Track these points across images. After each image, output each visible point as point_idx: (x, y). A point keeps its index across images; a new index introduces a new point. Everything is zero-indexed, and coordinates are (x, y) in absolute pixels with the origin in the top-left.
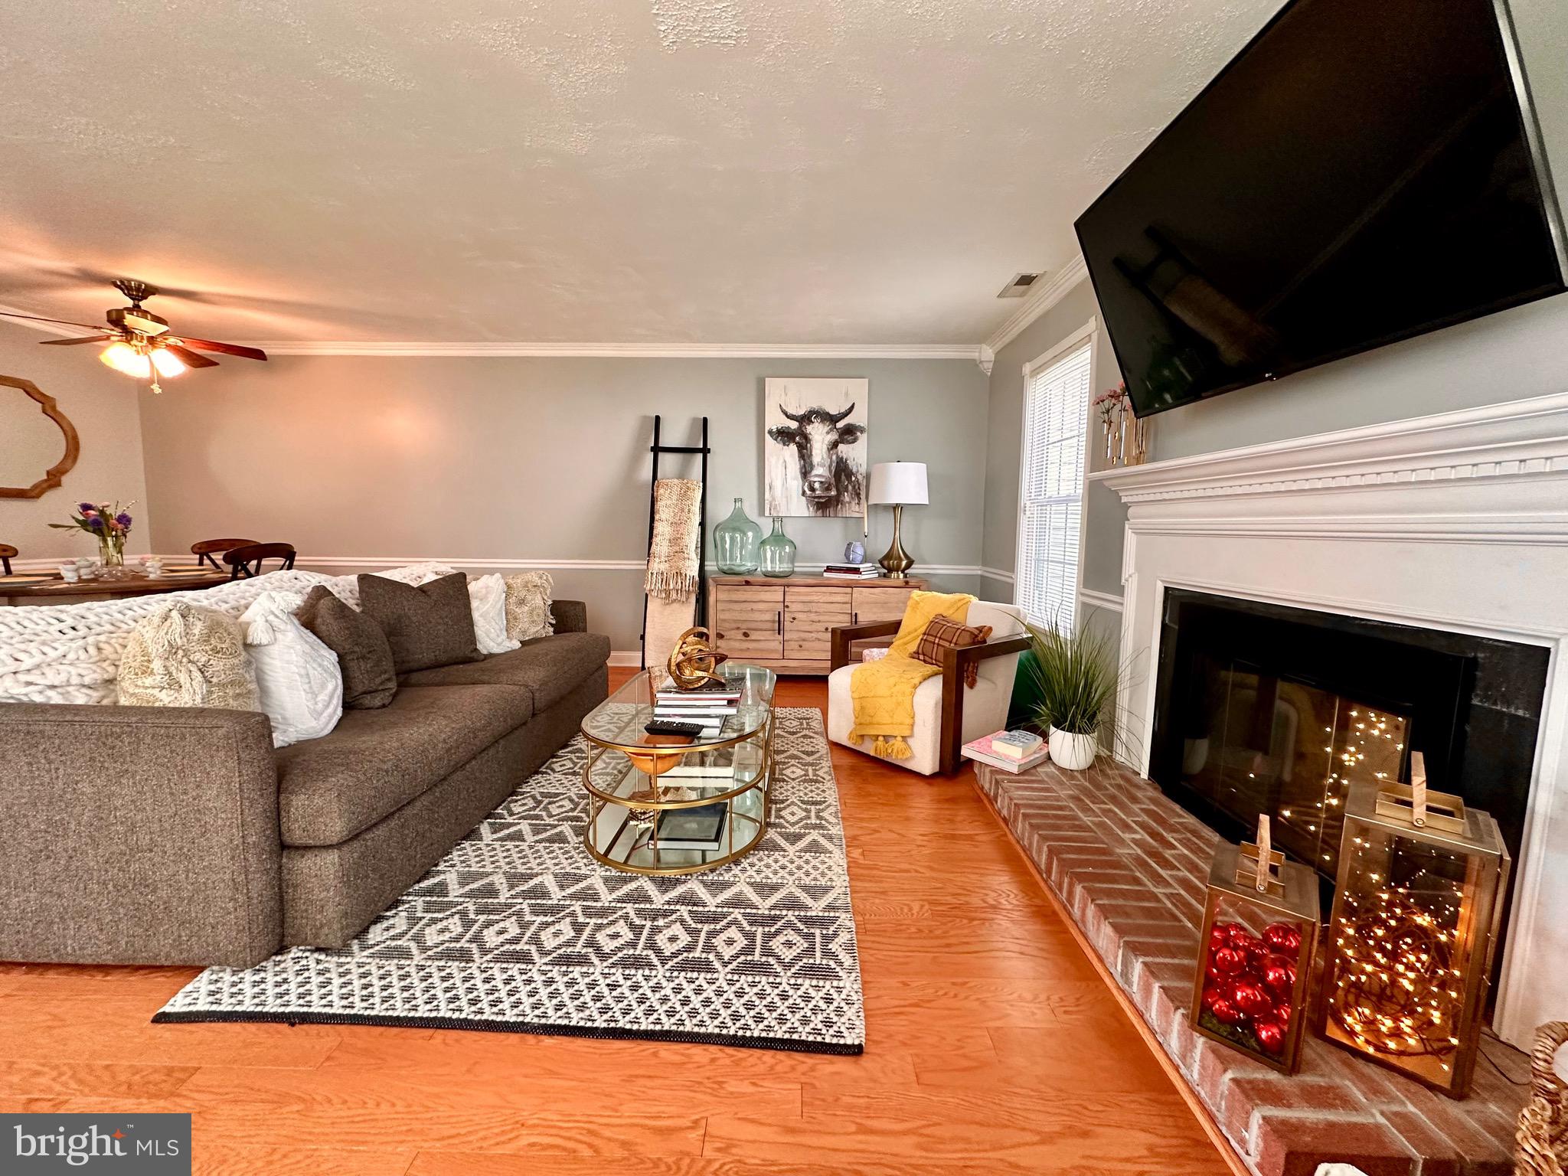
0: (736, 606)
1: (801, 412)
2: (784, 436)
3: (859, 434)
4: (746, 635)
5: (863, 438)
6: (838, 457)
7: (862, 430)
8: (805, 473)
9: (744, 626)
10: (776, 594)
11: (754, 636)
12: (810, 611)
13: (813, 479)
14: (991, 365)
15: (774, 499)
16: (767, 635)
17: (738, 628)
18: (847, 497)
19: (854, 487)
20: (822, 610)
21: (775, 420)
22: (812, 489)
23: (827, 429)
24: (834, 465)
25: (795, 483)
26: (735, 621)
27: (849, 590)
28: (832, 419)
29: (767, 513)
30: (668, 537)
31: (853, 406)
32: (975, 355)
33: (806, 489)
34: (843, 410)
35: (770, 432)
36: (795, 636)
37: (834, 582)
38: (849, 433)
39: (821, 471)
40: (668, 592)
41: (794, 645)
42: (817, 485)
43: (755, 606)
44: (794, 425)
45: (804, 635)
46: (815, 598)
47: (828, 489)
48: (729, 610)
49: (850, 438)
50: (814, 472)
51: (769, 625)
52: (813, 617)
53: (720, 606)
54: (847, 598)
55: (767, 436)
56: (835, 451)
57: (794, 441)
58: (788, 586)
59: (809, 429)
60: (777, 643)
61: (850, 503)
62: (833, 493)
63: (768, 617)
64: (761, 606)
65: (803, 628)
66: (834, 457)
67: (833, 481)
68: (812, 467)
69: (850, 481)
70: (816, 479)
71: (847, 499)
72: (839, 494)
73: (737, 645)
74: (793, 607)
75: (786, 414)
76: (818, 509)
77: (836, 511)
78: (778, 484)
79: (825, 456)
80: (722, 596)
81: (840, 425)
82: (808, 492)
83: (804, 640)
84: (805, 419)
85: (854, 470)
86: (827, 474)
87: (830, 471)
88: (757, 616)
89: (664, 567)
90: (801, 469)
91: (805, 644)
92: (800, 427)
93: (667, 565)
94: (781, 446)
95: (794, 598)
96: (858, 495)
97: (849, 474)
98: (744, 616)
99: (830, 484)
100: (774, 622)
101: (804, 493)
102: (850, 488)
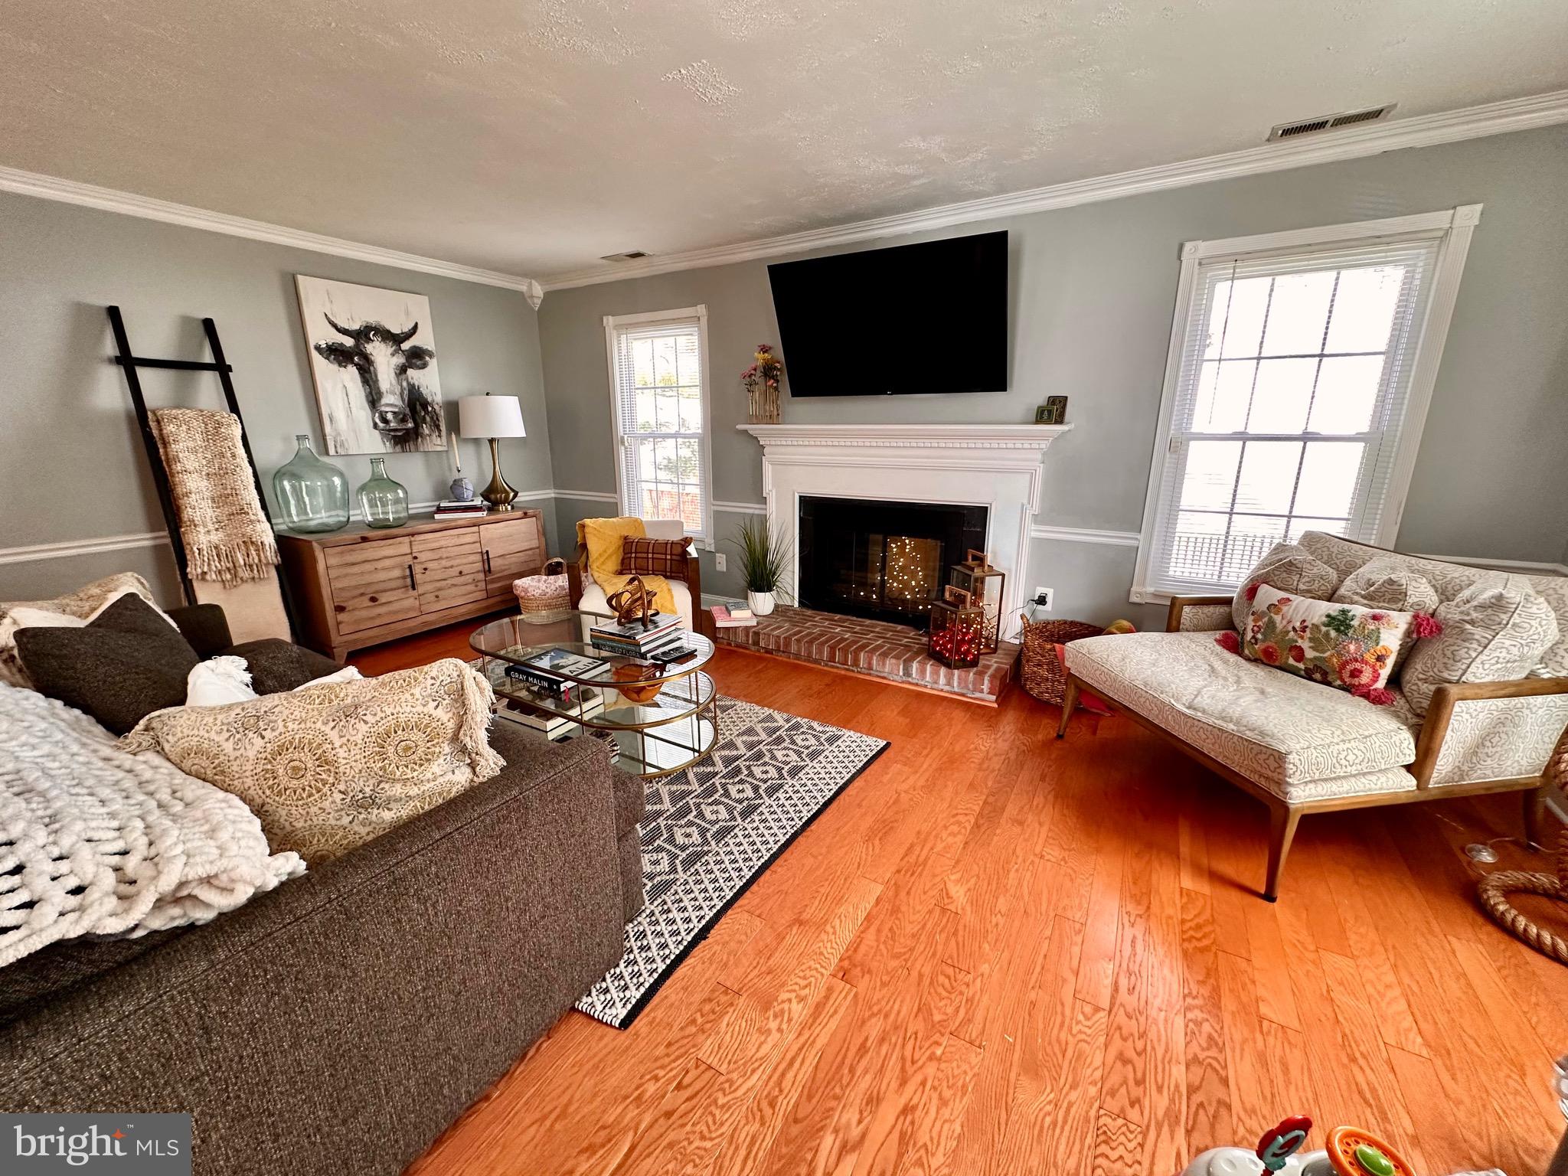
0: (356, 569)
1: (355, 326)
2: (338, 354)
3: (427, 358)
4: (373, 599)
5: (433, 363)
6: (409, 384)
7: (431, 355)
8: (374, 399)
9: (370, 590)
10: (402, 546)
11: (383, 598)
12: (441, 558)
13: (383, 409)
14: (539, 301)
15: (339, 434)
16: (399, 594)
17: (362, 594)
18: (426, 430)
19: (432, 418)
20: (452, 555)
21: (320, 334)
22: (385, 421)
23: (391, 350)
24: (406, 392)
25: (363, 413)
26: (356, 587)
27: (475, 529)
28: (395, 339)
29: (332, 451)
30: (207, 494)
31: (415, 328)
32: (524, 288)
33: (377, 421)
34: (406, 330)
35: (318, 348)
36: (429, 587)
37: (460, 523)
38: (417, 357)
39: (392, 400)
40: (234, 570)
41: (431, 597)
42: (390, 416)
43: (380, 565)
44: (349, 342)
45: (438, 585)
46: (443, 543)
47: (403, 420)
48: (346, 575)
49: (419, 363)
50: (384, 401)
51: (399, 583)
52: (444, 563)
53: (333, 573)
54: (475, 538)
55: (315, 354)
56: (404, 376)
57: (352, 362)
58: (413, 535)
59: (369, 348)
60: (411, 600)
61: (430, 435)
62: (410, 425)
63: (397, 573)
64: (387, 563)
65: (437, 578)
66: (405, 384)
67: (407, 411)
68: (380, 395)
69: (427, 412)
70: (387, 409)
71: (427, 431)
72: (417, 426)
73: (364, 614)
74: (422, 557)
75: (335, 326)
76: (396, 444)
77: (416, 445)
78: (340, 416)
79: (394, 382)
80: (333, 561)
81: (406, 346)
82: (381, 425)
83: (440, 589)
84: (363, 335)
85: (429, 400)
86: (399, 403)
87: (403, 401)
88: (383, 576)
89: (216, 537)
90: (367, 396)
91: (441, 594)
92: (357, 345)
93: (220, 534)
94: (335, 367)
95: (421, 548)
96: (438, 427)
97: (425, 404)
98: (368, 579)
99: (405, 415)
100: (404, 577)
101: (375, 426)
102: (428, 419)
